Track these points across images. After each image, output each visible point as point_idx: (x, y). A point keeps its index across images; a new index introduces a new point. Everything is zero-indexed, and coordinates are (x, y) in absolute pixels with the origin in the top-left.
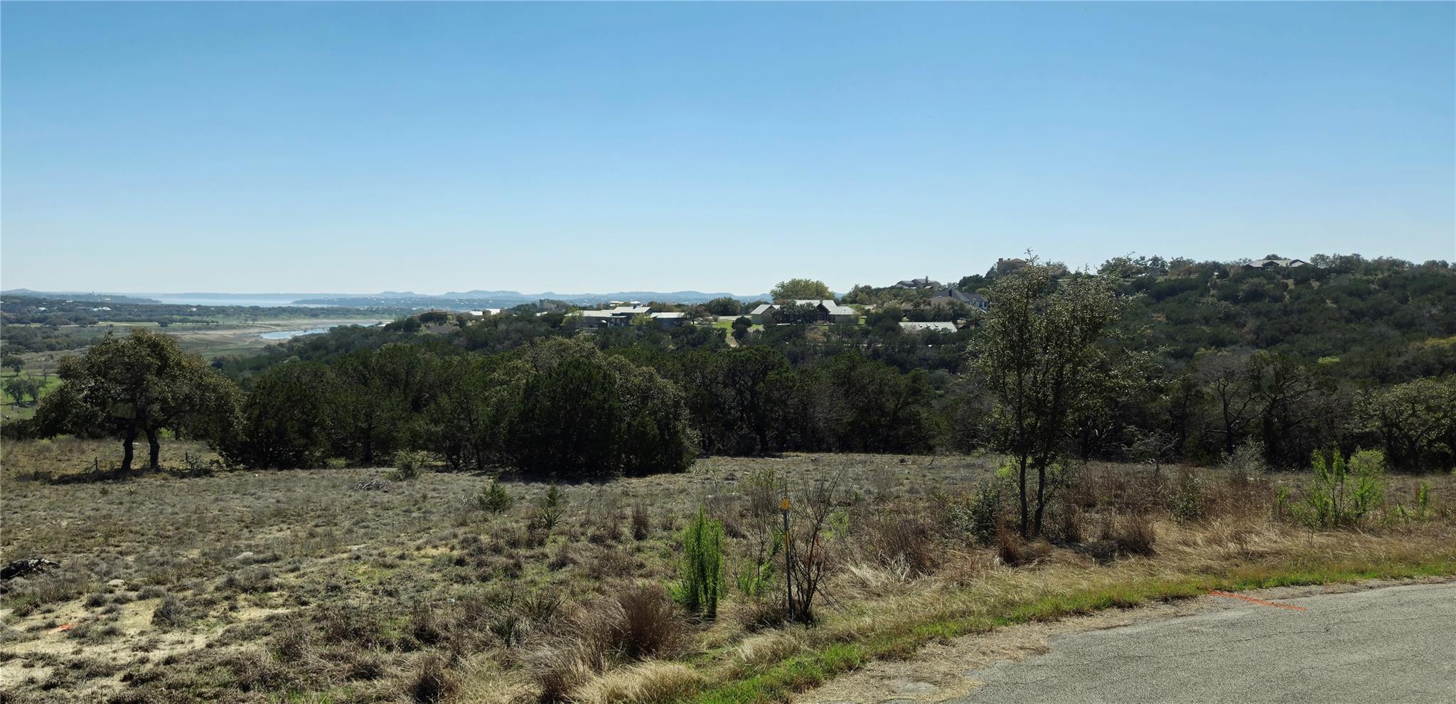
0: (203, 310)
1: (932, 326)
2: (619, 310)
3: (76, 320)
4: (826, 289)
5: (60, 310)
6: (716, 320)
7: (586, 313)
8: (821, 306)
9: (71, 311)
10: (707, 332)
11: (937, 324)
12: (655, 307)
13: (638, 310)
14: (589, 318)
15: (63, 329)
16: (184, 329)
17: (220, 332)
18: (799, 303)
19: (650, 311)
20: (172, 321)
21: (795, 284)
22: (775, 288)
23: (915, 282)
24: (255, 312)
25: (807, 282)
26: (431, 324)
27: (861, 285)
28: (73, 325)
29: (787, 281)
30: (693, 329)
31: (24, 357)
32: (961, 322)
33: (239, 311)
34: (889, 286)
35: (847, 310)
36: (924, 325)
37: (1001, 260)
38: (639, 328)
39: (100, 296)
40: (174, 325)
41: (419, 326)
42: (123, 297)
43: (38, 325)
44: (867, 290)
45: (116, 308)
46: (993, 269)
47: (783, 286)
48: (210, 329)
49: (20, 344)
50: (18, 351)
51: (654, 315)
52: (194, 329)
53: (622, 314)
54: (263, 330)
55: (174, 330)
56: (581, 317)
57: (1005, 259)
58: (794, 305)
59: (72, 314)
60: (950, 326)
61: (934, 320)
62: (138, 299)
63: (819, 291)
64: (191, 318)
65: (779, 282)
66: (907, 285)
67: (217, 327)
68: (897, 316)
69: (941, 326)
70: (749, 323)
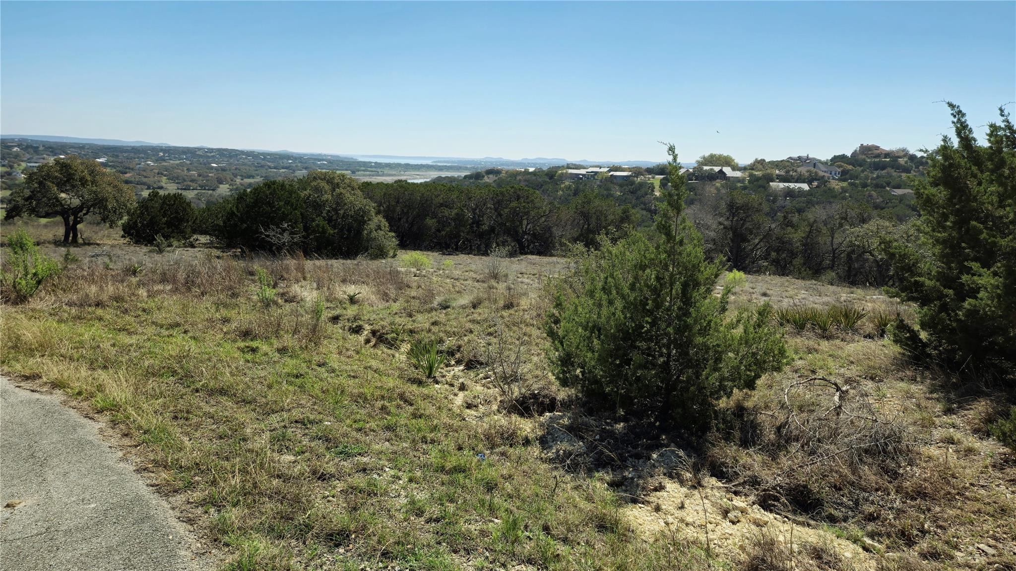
0: (378, 165)
1: (792, 185)
2: (590, 170)
4: (733, 160)
5: (301, 162)
6: (653, 178)
7: (570, 171)
8: (721, 171)
9: (306, 163)
10: (641, 185)
11: (796, 184)
12: (613, 168)
13: (603, 170)
14: (571, 174)
15: (297, 173)
16: (364, 175)
17: (384, 178)
18: (705, 168)
19: (609, 171)
20: (359, 170)
21: (712, 156)
22: (699, 159)
23: (800, 158)
24: (407, 167)
25: (720, 156)
26: (491, 176)
27: (760, 159)
29: (707, 154)
30: (633, 183)
32: (815, 183)
33: (398, 165)
34: (780, 159)
35: (738, 174)
36: (786, 184)
37: (862, 145)
38: (601, 181)
39: (325, 155)
40: (359, 173)
41: (484, 177)
42: (338, 156)
43: (283, 170)
44: (762, 162)
45: (330, 162)
46: (856, 151)
47: (704, 158)
48: (379, 176)
51: (612, 173)
52: (370, 175)
53: (592, 172)
54: (409, 178)
55: (359, 176)
56: (566, 173)
57: (865, 144)
58: (702, 169)
59: (306, 165)
60: (805, 187)
61: (797, 182)
62: (346, 158)
63: (727, 161)
64: (370, 169)
65: (702, 155)
66: (794, 160)
67: (383, 175)
68: (770, 179)
69: (798, 185)
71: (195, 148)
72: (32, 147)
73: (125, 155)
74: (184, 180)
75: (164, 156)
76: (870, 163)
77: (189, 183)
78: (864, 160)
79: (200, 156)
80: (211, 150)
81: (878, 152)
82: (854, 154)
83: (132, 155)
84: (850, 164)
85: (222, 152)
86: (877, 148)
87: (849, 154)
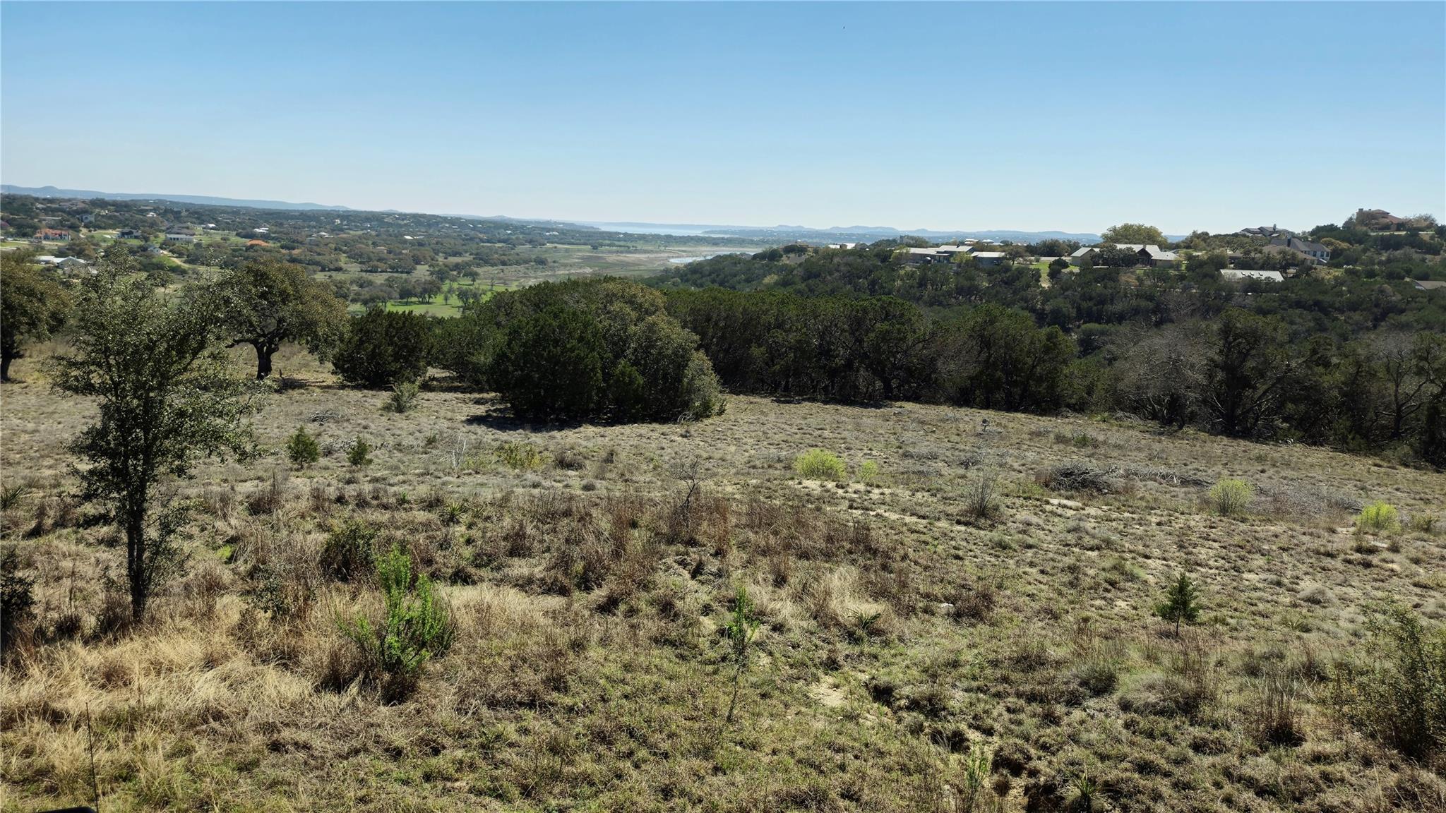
0: (629, 237)
1: (1256, 274)
2: (943, 248)
3: (530, 242)
4: (1160, 234)
5: (522, 233)
7: (913, 250)
8: (1143, 252)
9: (529, 234)
10: (1021, 272)
11: (1261, 272)
12: (980, 247)
13: (962, 249)
14: (914, 254)
15: (519, 249)
16: (610, 252)
17: (637, 256)
18: (1120, 246)
19: (972, 251)
20: (602, 245)
21: (1127, 228)
22: (1106, 232)
23: (1262, 230)
24: (669, 240)
25: (1140, 228)
27: (1199, 232)
28: (528, 246)
29: (1119, 225)
30: (1008, 269)
31: (479, 270)
32: (1292, 271)
33: (656, 238)
34: (1231, 233)
35: (1170, 256)
36: (1247, 273)
37: (1361, 210)
38: (959, 266)
39: (555, 223)
40: (603, 248)
41: (781, 256)
42: (573, 225)
43: (501, 245)
44: (1204, 237)
45: (563, 233)
46: (1351, 219)
47: (1114, 230)
48: (630, 252)
49: (481, 259)
50: (478, 265)
51: (975, 254)
52: (617, 252)
53: (945, 252)
54: (671, 255)
55: (603, 252)
56: (907, 253)
57: (1366, 209)
58: (1114, 248)
59: (530, 237)
60: (1277, 276)
61: (1262, 268)
62: (583, 227)
63: (1150, 236)
64: (616, 243)
65: (1111, 225)
66: (1253, 233)
67: (636, 251)
68: (1220, 263)
69: (1265, 274)
70: (1065, 265)
71: (383, 213)
72: (172, 211)
73: (292, 222)
74: (370, 259)
75: (341, 224)
76: (1376, 238)
77: (376, 263)
78: (1366, 235)
79: (389, 224)
80: (403, 216)
81: (1386, 220)
82: (1348, 224)
83: (300, 223)
84: (1343, 240)
85: (418, 219)
86: (1385, 215)
87: (1340, 224)
